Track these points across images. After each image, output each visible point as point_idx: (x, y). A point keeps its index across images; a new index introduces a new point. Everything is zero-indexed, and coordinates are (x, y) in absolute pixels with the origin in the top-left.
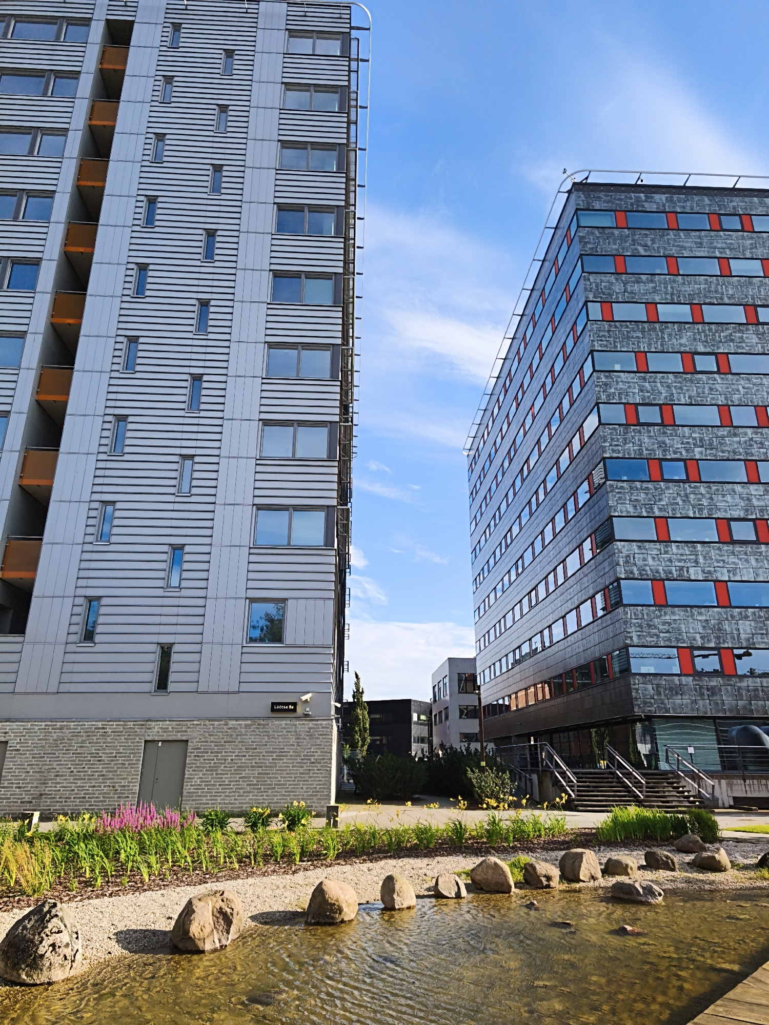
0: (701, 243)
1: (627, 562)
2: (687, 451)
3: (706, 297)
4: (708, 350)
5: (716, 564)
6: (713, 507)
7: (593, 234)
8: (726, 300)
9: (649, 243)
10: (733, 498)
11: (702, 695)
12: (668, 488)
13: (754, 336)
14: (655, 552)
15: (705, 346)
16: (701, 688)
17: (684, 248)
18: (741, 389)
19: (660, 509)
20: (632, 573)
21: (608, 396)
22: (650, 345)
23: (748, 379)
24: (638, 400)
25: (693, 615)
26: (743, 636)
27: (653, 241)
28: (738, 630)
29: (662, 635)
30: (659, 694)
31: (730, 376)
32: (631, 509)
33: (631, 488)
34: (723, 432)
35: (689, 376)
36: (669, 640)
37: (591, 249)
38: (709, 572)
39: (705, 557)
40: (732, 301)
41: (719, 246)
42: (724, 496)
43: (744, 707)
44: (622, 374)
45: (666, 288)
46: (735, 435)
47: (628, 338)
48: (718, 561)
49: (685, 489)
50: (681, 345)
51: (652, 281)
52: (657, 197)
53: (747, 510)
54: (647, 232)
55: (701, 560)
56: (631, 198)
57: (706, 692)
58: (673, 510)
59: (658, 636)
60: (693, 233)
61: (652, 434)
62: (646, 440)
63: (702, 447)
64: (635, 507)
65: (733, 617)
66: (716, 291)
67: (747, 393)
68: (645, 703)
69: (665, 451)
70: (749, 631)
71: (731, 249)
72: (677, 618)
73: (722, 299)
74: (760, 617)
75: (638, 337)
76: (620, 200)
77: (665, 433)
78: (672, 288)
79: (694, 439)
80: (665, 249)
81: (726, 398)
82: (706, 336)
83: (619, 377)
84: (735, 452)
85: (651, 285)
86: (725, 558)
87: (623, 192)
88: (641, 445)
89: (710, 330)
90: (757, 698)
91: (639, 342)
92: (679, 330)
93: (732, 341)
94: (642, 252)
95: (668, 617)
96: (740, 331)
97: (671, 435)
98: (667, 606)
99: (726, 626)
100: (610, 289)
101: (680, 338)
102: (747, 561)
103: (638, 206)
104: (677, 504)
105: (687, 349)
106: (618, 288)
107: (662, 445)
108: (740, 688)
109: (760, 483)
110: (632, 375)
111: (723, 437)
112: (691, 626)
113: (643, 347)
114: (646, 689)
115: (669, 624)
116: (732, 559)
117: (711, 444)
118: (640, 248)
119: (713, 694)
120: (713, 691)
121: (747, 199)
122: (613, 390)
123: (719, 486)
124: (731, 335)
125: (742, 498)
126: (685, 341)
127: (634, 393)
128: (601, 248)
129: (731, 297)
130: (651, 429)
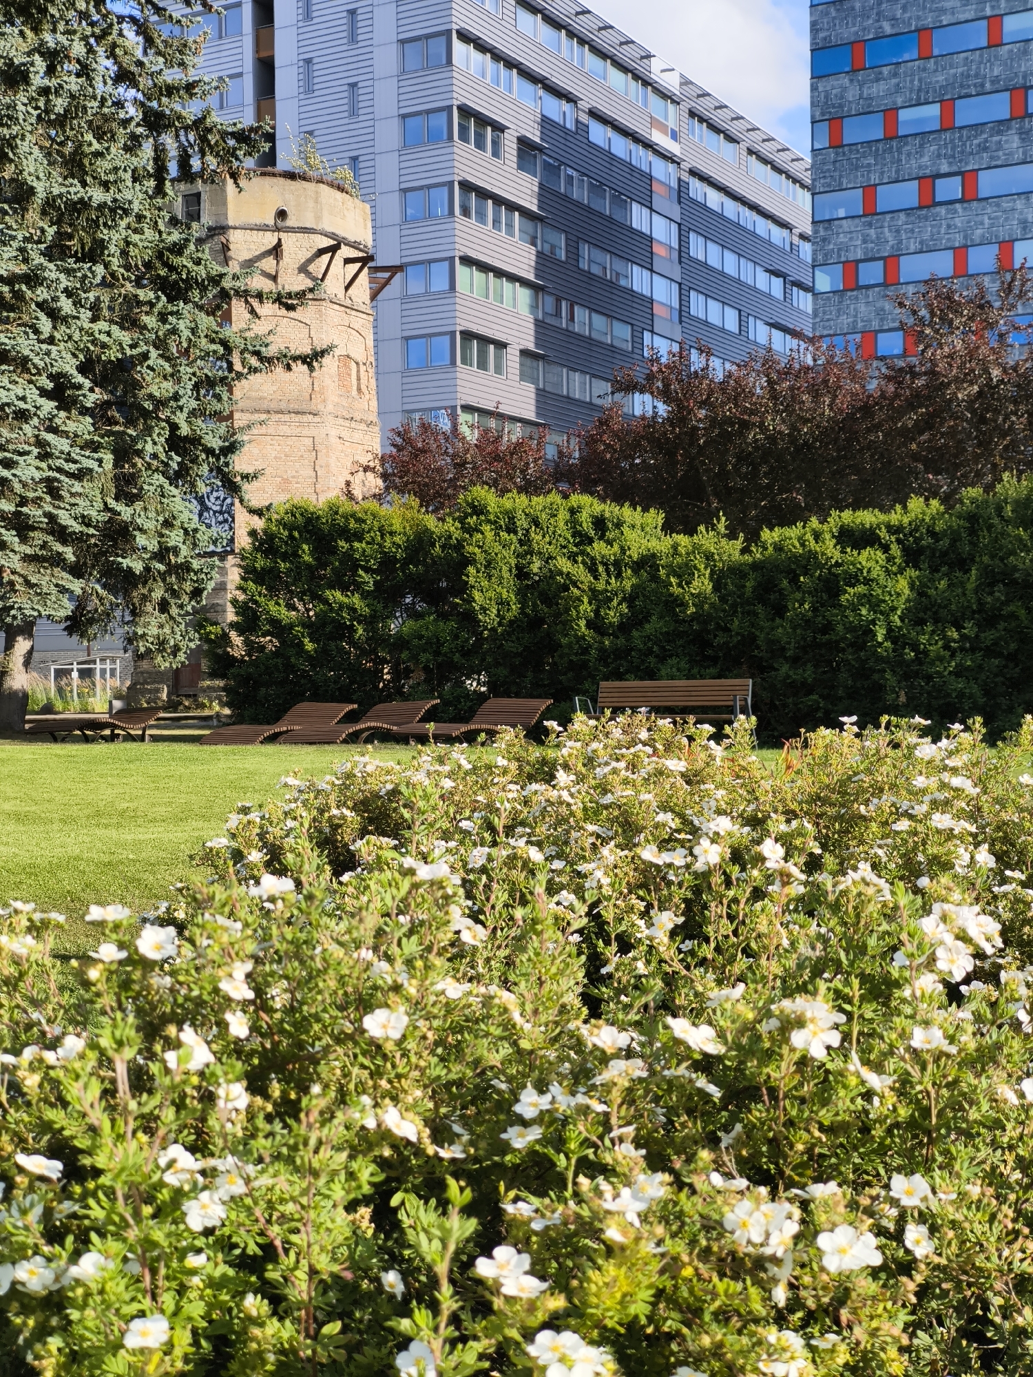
3: (962, 86)
4: (954, 169)
8: (988, 87)
9: (899, 13)
13: (1016, 137)
15: (950, 164)
17: (944, 11)
18: (987, 221)
21: (826, 255)
22: (882, 173)
23: (998, 205)
24: (859, 255)
31: (975, 204)
35: (924, 212)
37: (823, 39)
40: (997, 86)
44: (845, 222)
45: (912, 81)
47: (857, 168)
50: (920, 167)
51: (895, 75)
61: (871, 299)
62: (863, 308)
66: (977, 74)
67: (992, 226)
69: (882, 320)
73: (982, 85)
75: (869, 165)
77: (885, 296)
78: (920, 80)
80: (918, 18)
81: (965, 237)
82: (953, 149)
83: (841, 226)
85: (894, 81)
88: (856, 316)
91: (869, 172)
92: (921, 146)
93: (986, 149)
94: (888, 30)
96: (999, 132)
97: (893, 298)
100: (842, 97)
101: (921, 156)
105: (928, 172)
106: (852, 94)
107: (880, 312)
110: (857, 221)
113: (874, 178)
118: (886, 24)
122: (831, 246)
124: (986, 141)
126: (925, 162)
127: (856, 247)
128: (837, 35)
129: (995, 80)
130: (870, 292)
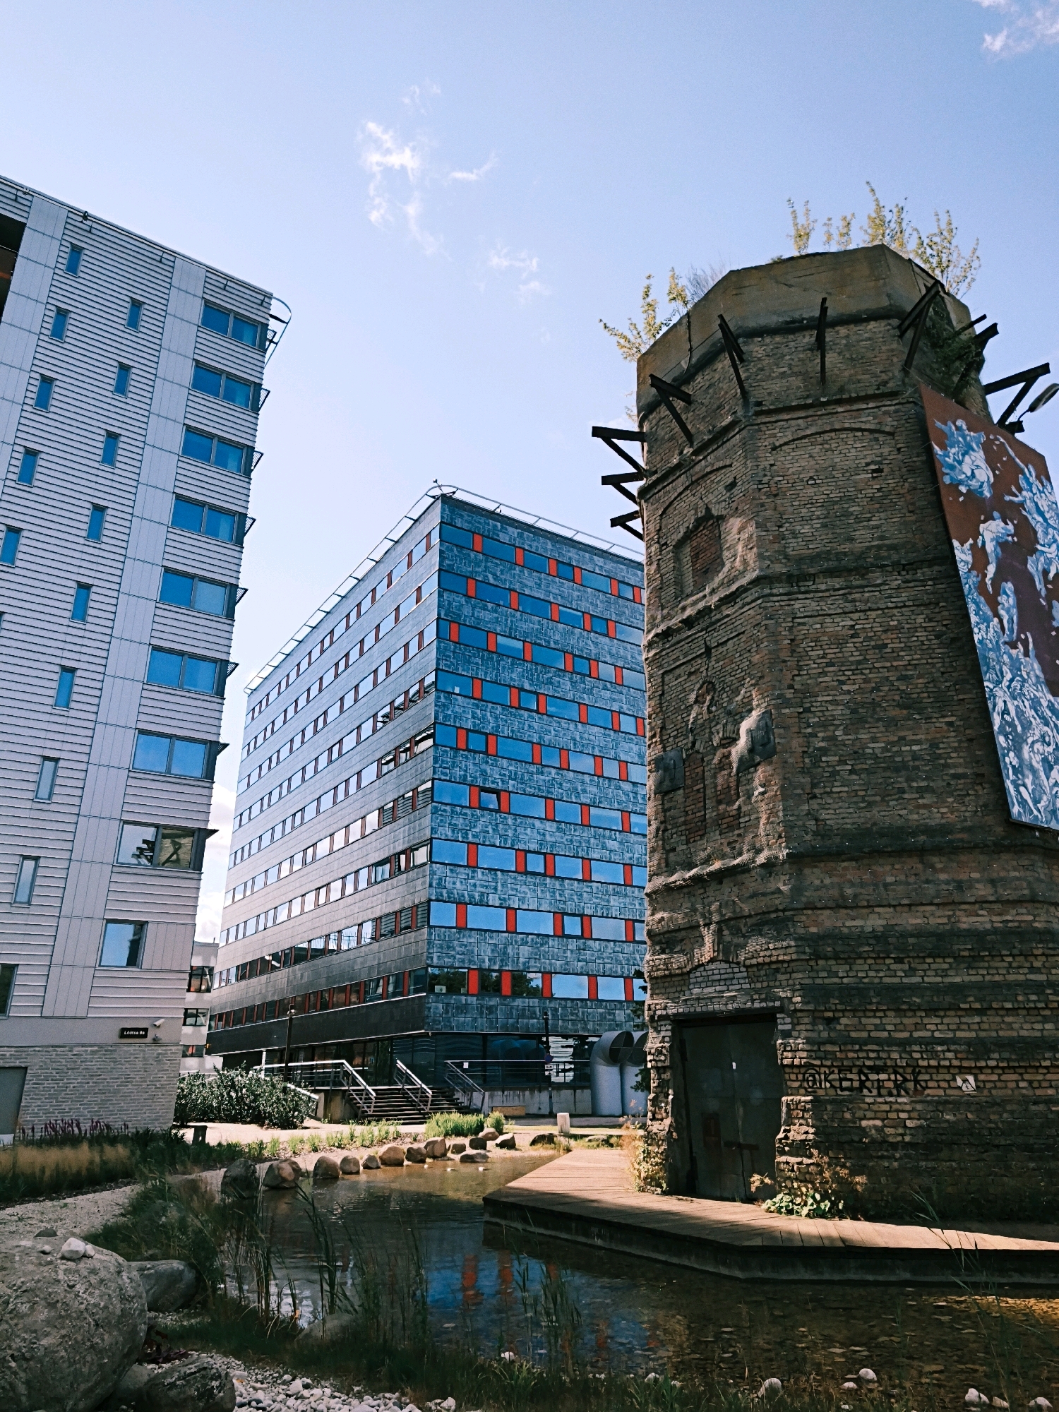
0: (540, 585)
1: (439, 884)
2: (503, 782)
3: (537, 638)
4: (532, 689)
5: (511, 892)
6: (516, 838)
7: (452, 550)
8: (552, 645)
9: (499, 574)
10: (532, 832)
11: (482, 1013)
12: (482, 816)
13: (569, 683)
14: (464, 876)
15: (530, 685)
16: (482, 1006)
17: (526, 586)
18: (553, 732)
19: (473, 836)
20: (442, 895)
21: (445, 717)
22: (486, 673)
23: (559, 723)
24: (470, 725)
25: (485, 938)
26: (521, 960)
27: (502, 571)
28: (518, 954)
29: (458, 956)
30: (447, 1012)
31: (545, 717)
32: (450, 833)
33: (453, 812)
34: (533, 769)
35: (513, 710)
36: (463, 961)
37: (448, 565)
38: (504, 900)
39: (502, 885)
40: (557, 647)
41: (554, 591)
42: (525, 829)
43: (513, 1025)
44: (459, 697)
45: (507, 620)
46: (542, 773)
47: (469, 663)
48: (512, 889)
49: (496, 819)
50: (511, 679)
51: (496, 612)
52: (510, 529)
53: (541, 845)
54: (498, 562)
55: (499, 888)
56: (488, 524)
57: (486, 1011)
58: (484, 837)
59: (455, 958)
60: (535, 574)
61: (477, 761)
62: (471, 767)
63: (515, 780)
64: (453, 831)
65: (516, 942)
66: (546, 635)
67: (556, 736)
68: (434, 1021)
69: (485, 780)
70: (526, 956)
71: (562, 597)
72: (472, 940)
73: (549, 643)
74: (537, 943)
75: (477, 664)
76: (479, 523)
77: (487, 762)
78: (512, 621)
79: (510, 772)
80: (511, 582)
81: (540, 738)
82: (532, 675)
83: (456, 700)
84: (539, 790)
85: (495, 615)
86: (518, 887)
87: (482, 516)
88: (466, 771)
89: (536, 669)
90: (523, 1016)
91: (478, 669)
92: (512, 664)
93: (551, 683)
94: (492, 581)
95: (465, 940)
96: (559, 676)
97: (492, 765)
98: (466, 929)
99: (510, 950)
100: (459, 610)
101: (512, 672)
102: (534, 890)
103: (494, 533)
104: (488, 832)
105: (516, 684)
106: (467, 610)
107: (483, 773)
108: (512, 1007)
109: (555, 821)
110: (468, 700)
111: (532, 773)
112: (483, 948)
113: (481, 675)
114: (437, 1008)
115: (466, 946)
116: (524, 888)
117: (522, 779)
118: (490, 576)
119: (491, 1013)
120: (491, 1009)
121: (581, 553)
122: (450, 712)
123: (524, 820)
124: (551, 678)
125: (539, 833)
126: (515, 676)
127: (467, 719)
128: (458, 567)
129: (556, 642)
130: (477, 756)
